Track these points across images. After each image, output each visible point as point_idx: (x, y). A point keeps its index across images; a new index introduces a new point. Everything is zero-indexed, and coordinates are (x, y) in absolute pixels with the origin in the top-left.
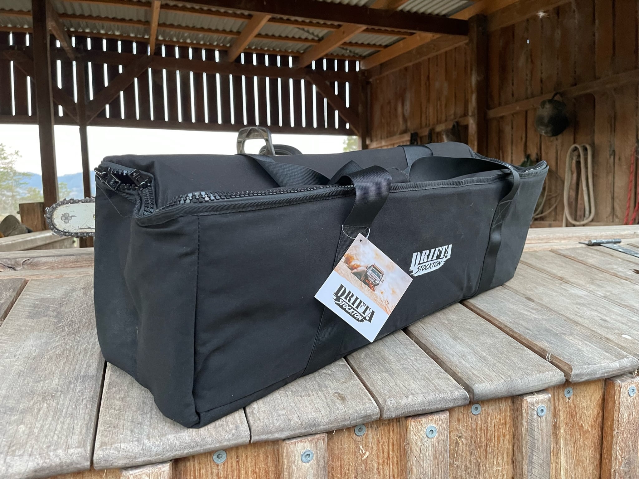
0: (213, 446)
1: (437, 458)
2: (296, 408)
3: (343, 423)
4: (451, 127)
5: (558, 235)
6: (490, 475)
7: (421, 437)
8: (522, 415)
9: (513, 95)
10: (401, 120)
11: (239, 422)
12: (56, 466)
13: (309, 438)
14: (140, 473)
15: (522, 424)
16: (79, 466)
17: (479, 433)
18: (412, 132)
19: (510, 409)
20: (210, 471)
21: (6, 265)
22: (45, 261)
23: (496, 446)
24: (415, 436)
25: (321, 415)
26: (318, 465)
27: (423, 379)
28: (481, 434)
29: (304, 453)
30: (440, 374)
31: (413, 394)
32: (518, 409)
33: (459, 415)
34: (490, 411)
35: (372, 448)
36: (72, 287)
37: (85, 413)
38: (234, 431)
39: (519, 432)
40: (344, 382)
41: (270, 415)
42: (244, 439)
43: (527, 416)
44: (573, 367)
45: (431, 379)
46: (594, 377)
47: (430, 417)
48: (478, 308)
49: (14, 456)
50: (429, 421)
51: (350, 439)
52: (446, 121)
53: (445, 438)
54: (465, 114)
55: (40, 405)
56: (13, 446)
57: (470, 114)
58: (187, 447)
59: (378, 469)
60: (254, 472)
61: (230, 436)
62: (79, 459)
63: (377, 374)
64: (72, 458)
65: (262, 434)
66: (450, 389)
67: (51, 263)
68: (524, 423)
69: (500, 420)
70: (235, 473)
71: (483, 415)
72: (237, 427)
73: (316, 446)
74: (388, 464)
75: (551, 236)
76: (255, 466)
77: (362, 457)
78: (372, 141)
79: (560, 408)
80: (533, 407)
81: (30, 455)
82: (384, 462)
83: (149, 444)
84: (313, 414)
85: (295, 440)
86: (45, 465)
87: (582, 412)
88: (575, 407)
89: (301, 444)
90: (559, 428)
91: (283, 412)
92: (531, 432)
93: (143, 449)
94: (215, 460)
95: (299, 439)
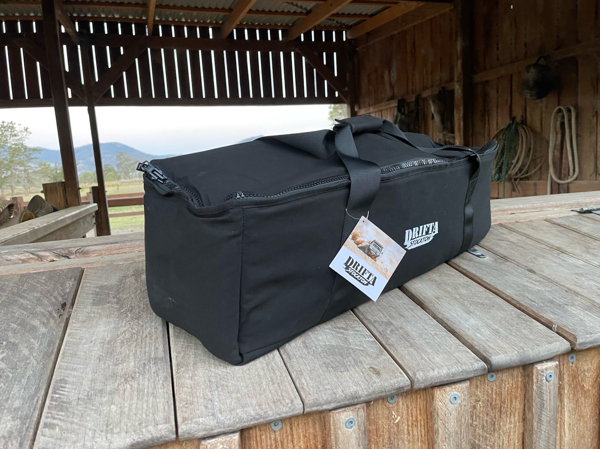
0: (273, 418)
1: (460, 421)
2: (339, 383)
3: (380, 394)
4: (437, 93)
5: (551, 203)
6: (503, 431)
7: (446, 403)
8: (532, 380)
9: (498, 59)
10: (388, 87)
11: (293, 397)
12: (149, 440)
13: (352, 408)
14: (216, 442)
15: (532, 388)
16: (167, 439)
17: (494, 397)
18: (400, 99)
19: (521, 375)
20: (269, 437)
21: (61, 254)
22: (94, 249)
23: (509, 407)
24: (440, 403)
25: (361, 388)
26: (360, 429)
27: (445, 353)
28: (496, 397)
29: (348, 420)
30: (459, 347)
31: (438, 367)
32: (528, 376)
33: (476, 383)
34: (504, 378)
35: (402, 413)
36: (124, 274)
37: (164, 392)
38: (290, 405)
39: (530, 394)
40: (376, 358)
41: (318, 389)
42: (298, 411)
43: (538, 381)
44: (577, 337)
45: (452, 353)
46: (595, 344)
47: (453, 386)
48: (485, 282)
49: (113, 434)
50: (453, 390)
51: (384, 406)
52: (432, 86)
53: (467, 403)
54: (451, 80)
55: (124, 386)
56: (110, 425)
57: (456, 80)
58: (253, 419)
59: (408, 430)
60: (305, 436)
61: (287, 409)
62: (167, 433)
63: (404, 349)
64: (162, 433)
65: (313, 406)
66: (471, 361)
67: (100, 251)
68: (535, 387)
69: (513, 385)
70: (290, 438)
71: (498, 382)
72: (292, 401)
73: (357, 414)
74: (417, 426)
75: (545, 204)
76: (306, 431)
77: (394, 421)
78: (360, 108)
79: (565, 372)
80: (542, 374)
81: (126, 432)
82: (412, 424)
83: (222, 418)
84: (354, 387)
85: (340, 410)
86: (139, 440)
87: (584, 374)
88: (578, 370)
89: (345, 413)
90: (564, 389)
91: (329, 387)
92: (541, 394)
93: (217, 422)
94: (273, 428)
95: (343, 409)
